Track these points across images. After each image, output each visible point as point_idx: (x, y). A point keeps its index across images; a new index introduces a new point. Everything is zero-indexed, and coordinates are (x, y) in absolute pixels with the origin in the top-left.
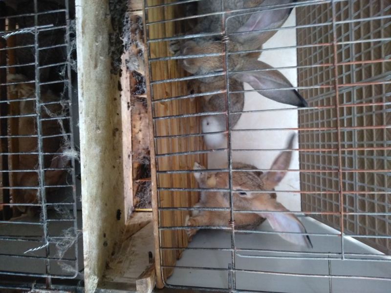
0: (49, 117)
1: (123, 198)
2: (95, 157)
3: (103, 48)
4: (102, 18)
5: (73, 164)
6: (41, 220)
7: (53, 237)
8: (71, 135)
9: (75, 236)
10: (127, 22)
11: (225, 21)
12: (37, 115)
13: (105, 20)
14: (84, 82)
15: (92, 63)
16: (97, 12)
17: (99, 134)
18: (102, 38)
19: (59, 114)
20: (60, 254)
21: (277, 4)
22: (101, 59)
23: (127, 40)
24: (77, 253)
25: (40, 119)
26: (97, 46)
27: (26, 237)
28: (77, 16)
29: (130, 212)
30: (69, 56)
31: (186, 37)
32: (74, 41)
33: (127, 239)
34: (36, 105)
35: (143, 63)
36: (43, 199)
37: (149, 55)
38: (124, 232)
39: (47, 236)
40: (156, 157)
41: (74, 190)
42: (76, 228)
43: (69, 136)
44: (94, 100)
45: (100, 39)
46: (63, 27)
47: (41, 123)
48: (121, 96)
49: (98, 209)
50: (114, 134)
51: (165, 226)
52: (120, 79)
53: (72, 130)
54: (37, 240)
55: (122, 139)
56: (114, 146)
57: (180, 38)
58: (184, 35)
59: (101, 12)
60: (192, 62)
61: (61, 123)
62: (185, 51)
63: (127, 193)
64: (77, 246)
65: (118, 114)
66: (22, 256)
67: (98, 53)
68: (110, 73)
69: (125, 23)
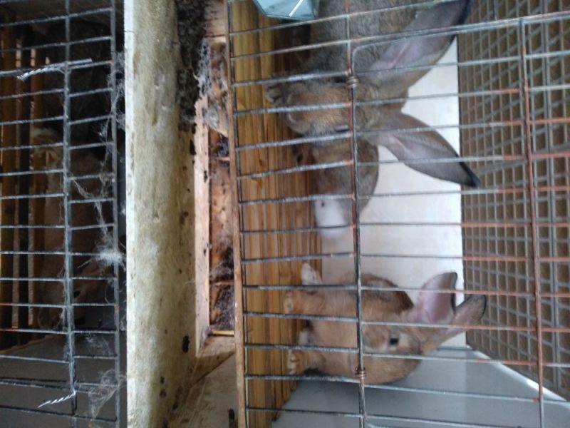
0: (82, 198)
1: (194, 317)
2: (150, 260)
3: (167, 93)
4: (166, 49)
5: (116, 271)
6: (65, 357)
7: (82, 384)
8: (115, 226)
9: (116, 383)
10: (205, 53)
11: (352, 54)
12: (65, 194)
13: (171, 51)
14: (135, 146)
15: (149, 117)
16: (158, 41)
17: (158, 225)
18: (166, 78)
19: (97, 194)
20: (94, 411)
21: (433, 28)
22: (162, 110)
23: (204, 80)
24: (118, 410)
25: (69, 200)
26: (157, 91)
27: (43, 381)
28: (126, 46)
29: (205, 336)
30: (114, 107)
31: (291, 79)
32: (121, 85)
33: (198, 381)
34: (63, 180)
35: (225, 117)
36: (70, 324)
37: (235, 106)
38: (194, 371)
39: (74, 381)
40: (243, 263)
41: (117, 312)
42: (117, 371)
43: (110, 229)
44: (150, 173)
45: (163, 79)
46: (107, 62)
47: (70, 208)
48: (193, 162)
49: (151, 341)
50: (182, 221)
51: (254, 373)
52: (193, 137)
53: (116, 218)
54: (59, 387)
55: (194, 227)
56: (181, 240)
57: (282, 80)
58: (289, 75)
59: (165, 39)
60: (299, 116)
61: (99, 209)
62: (289, 99)
63: (199, 309)
64: (118, 399)
65: (189, 190)
66: (36, 411)
67: (159, 102)
68: (177, 129)
69: (202, 55)
